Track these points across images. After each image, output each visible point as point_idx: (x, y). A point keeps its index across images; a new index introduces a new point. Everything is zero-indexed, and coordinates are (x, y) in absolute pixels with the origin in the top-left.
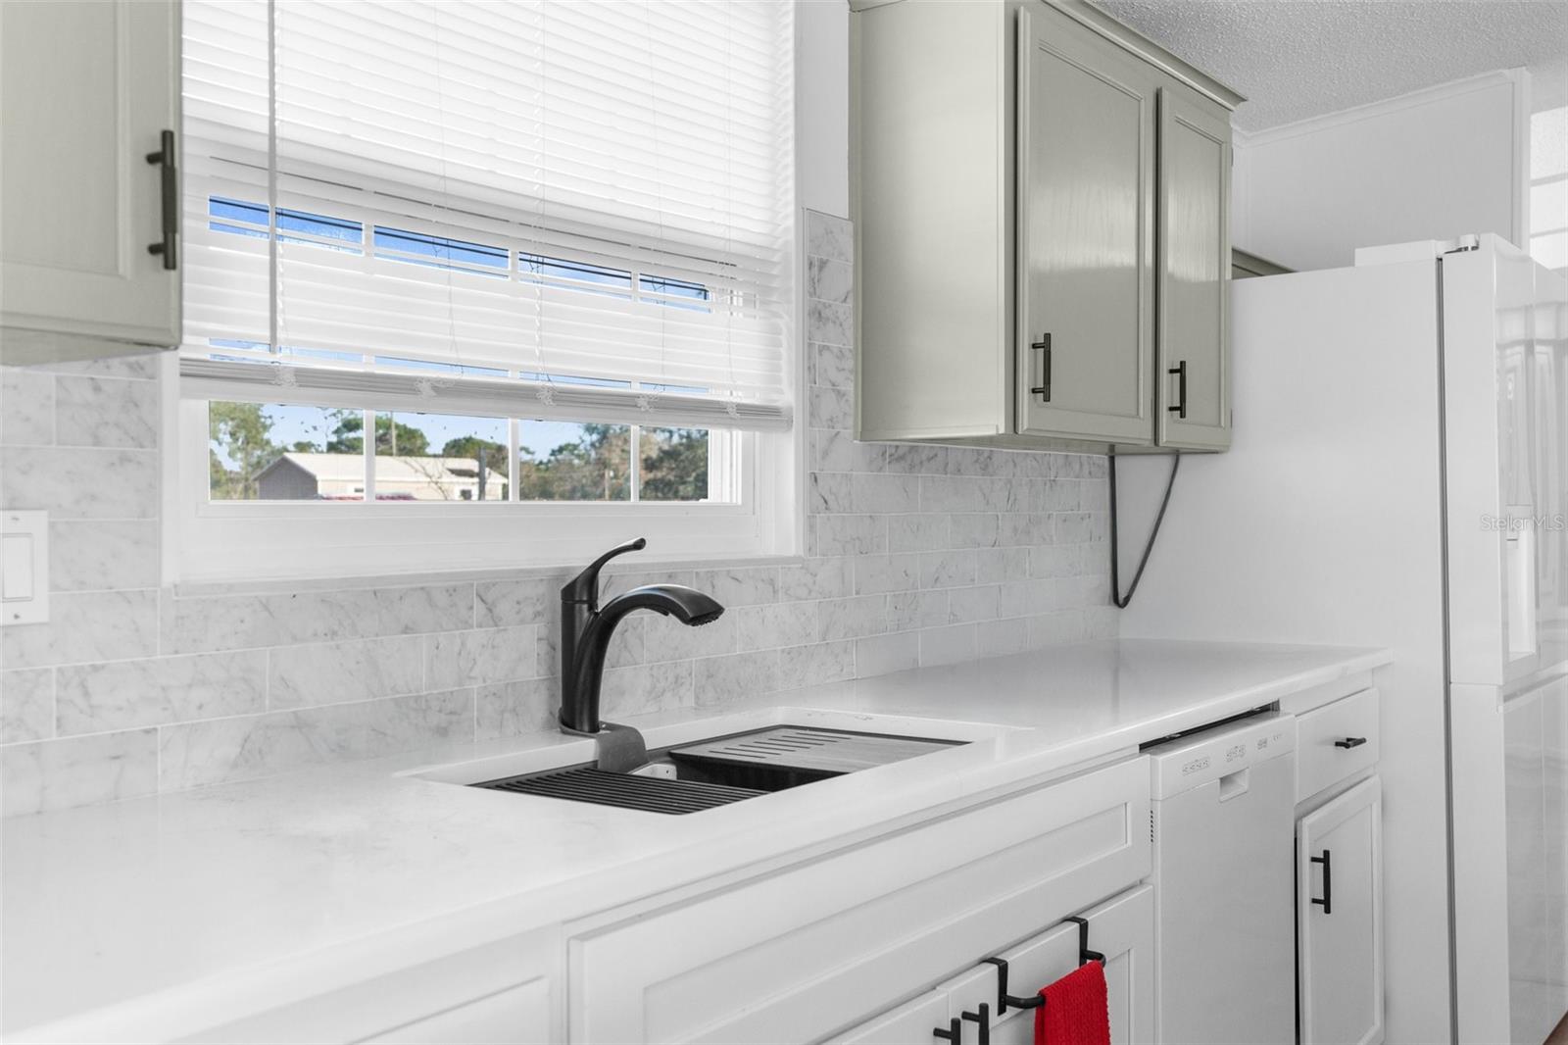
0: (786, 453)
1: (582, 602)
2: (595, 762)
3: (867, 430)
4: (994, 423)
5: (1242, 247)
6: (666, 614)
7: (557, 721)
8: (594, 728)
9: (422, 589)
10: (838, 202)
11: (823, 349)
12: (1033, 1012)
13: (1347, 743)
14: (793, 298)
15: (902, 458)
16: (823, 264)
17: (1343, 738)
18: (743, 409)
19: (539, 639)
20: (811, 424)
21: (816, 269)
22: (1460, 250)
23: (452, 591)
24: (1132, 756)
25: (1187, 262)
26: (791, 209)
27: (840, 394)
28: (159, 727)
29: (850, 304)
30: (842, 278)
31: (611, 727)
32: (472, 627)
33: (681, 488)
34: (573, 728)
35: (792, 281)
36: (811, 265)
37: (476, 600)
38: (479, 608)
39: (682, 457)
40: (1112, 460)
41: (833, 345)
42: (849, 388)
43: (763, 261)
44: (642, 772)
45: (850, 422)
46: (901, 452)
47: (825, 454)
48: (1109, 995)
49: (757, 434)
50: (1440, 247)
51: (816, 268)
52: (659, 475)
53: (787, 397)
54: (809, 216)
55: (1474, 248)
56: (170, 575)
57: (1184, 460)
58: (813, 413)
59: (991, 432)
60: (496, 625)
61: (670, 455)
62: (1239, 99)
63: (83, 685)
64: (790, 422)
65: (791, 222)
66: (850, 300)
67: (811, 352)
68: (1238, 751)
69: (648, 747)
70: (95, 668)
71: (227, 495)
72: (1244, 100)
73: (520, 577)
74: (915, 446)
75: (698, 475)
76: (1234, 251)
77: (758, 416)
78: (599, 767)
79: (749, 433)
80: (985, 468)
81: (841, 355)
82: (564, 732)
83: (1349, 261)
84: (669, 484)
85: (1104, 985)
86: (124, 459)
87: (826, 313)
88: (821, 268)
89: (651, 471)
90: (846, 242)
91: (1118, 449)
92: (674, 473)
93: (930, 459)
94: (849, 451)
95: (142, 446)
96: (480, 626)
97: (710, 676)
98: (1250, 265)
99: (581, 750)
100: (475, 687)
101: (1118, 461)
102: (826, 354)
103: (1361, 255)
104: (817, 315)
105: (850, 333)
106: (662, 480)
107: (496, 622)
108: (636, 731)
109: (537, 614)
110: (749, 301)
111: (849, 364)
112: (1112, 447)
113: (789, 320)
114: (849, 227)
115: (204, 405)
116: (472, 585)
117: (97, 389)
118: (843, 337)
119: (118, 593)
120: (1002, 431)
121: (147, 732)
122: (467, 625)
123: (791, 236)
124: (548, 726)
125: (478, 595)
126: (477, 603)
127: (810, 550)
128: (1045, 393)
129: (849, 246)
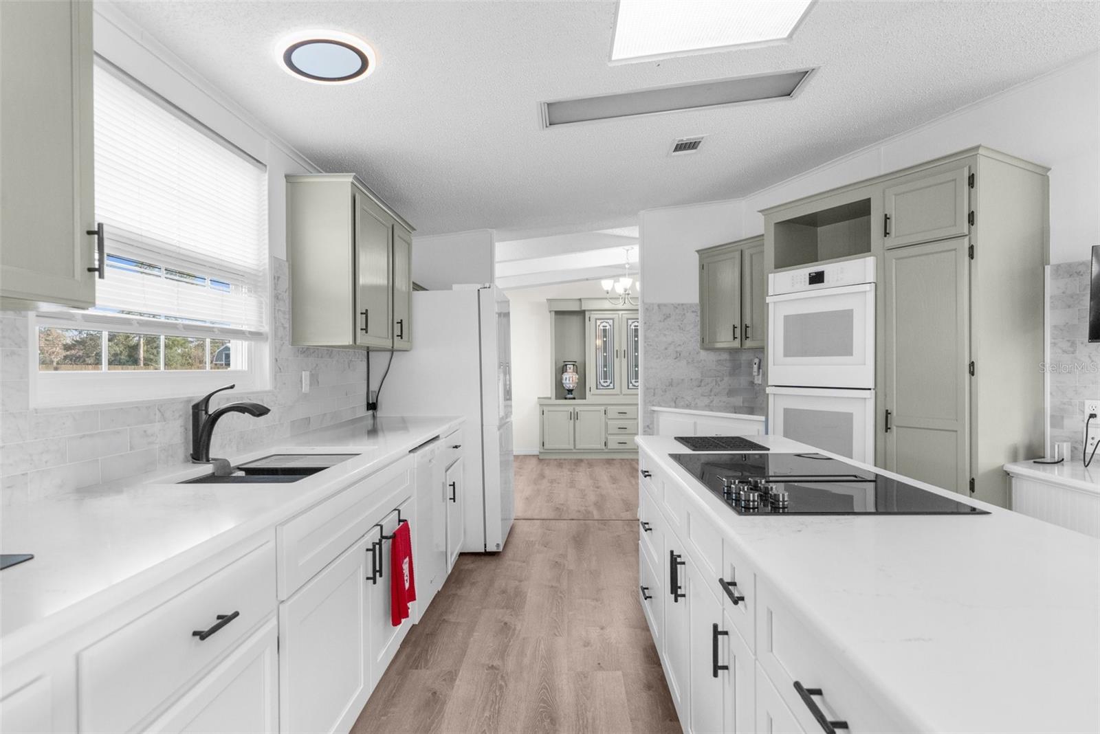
1: (202, 410)
2: (214, 473)
3: (294, 342)
4: (348, 341)
5: (415, 282)
6: (244, 413)
7: (190, 458)
8: (208, 461)
9: (137, 407)
10: (282, 254)
11: (279, 310)
12: (391, 540)
13: (456, 447)
14: (268, 290)
15: (305, 352)
16: (279, 278)
17: (454, 445)
18: (251, 333)
19: (181, 426)
20: (275, 340)
22: (485, 288)
23: (148, 408)
24: (406, 455)
25: (401, 284)
26: (267, 256)
27: (284, 328)
28: (29, 472)
29: (287, 293)
30: (285, 284)
31: (213, 459)
32: (155, 422)
33: (87, 359)
34: (199, 460)
35: (268, 283)
36: (274, 278)
37: (157, 411)
39: (86, 345)
40: (368, 353)
41: (282, 309)
42: (287, 325)
43: (255, 275)
44: (234, 475)
45: (287, 338)
46: (304, 349)
47: (280, 351)
48: (411, 532)
49: (253, 343)
50: (479, 286)
51: (276, 279)
52: (73, 352)
54: (274, 259)
55: (489, 288)
56: (32, 406)
59: (347, 344)
60: (165, 421)
61: (82, 343)
62: (414, 229)
64: (267, 338)
65: (267, 261)
66: (287, 292)
67: (275, 310)
68: (433, 451)
69: (232, 465)
71: (47, 369)
74: (308, 348)
75: (97, 353)
76: (414, 283)
77: (256, 336)
78: (216, 474)
79: (250, 342)
80: (330, 356)
81: (284, 313)
82: (193, 463)
83: (451, 288)
84: (79, 357)
85: (409, 528)
86: (13, 353)
87: (280, 297)
88: (278, 280)
89: (67, 351)
90: (286, 270)
91: (370, 349)
92: (82, 352)
93: (313, 352)
95: (20, 347)
96: (159, 421)
97: (242, 438)
98: (417, 287)
99: (206, 469)
100: (157, 447)
101: (370, 353)
102: (280, 312)
103: (455, 287)
104: (277, 297)
105: (287, 305)
106: (72, 355)
108: (226, 460)
109: (180, 416)
110: (250, 291)
111: (287, 316)
112: (368, 348)
113: (267, 299)
114: (287, 264)
116: (155, 405)
118: (285, 306)
119: (10, 413)
120: (351, 343)
121: (23, 475)
123: (267, 267)
124: (186, 461)
125: (159, 410)
126: (157, 412)
127: (275, 388)
128: (366, 330)
129: (287, 272)
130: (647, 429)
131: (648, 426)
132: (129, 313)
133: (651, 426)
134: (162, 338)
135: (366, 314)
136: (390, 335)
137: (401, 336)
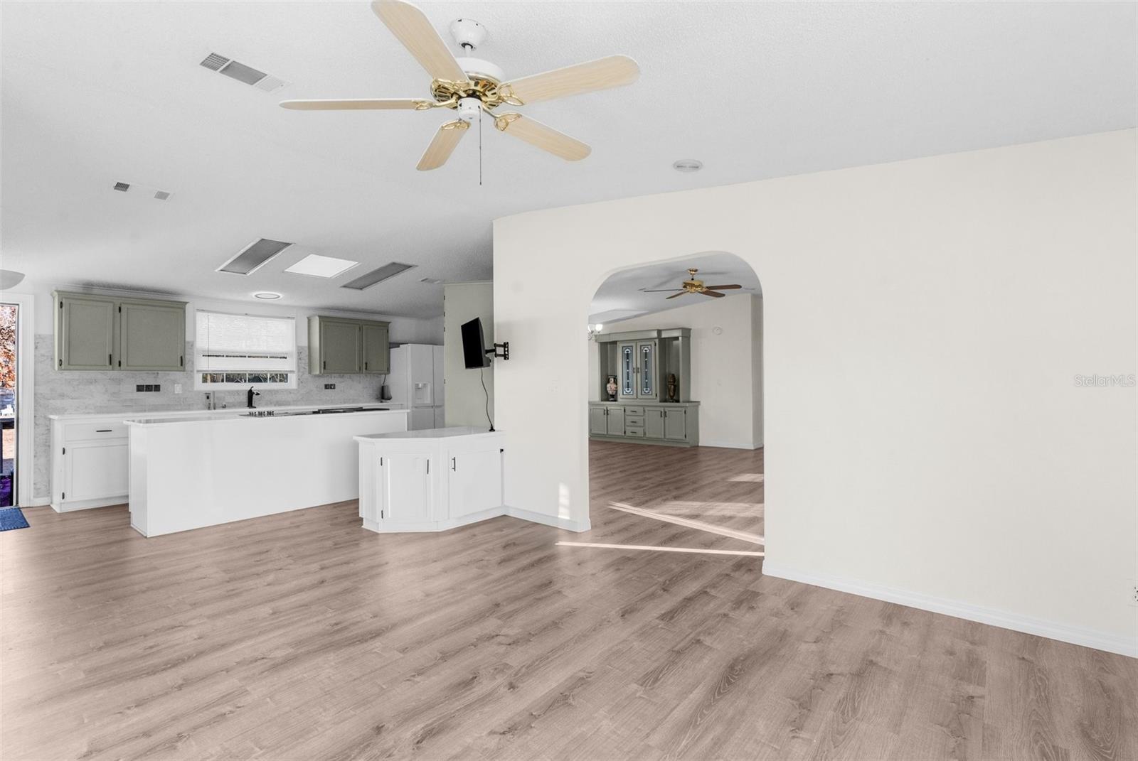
0: (297, 376)
3: (310, 373)
16: (301, 353)
18: (291, 371)
26: (295, 346)
30: (305, 354)
35: (295, 355)
38: (236, 394)
42: (307, 368)
45: (307, 372)
53: (294, 370)
54: (298, 347)
57: (386, 375)
58: (299, 371)
63: (186, 399)
64: (295, 372)
66: (307, 357)
67: (299, 364)
70: (187, 397)
72: (390, 322)
73: (243, 391)
81: (305, 363)
94: (307, 375)
102: (302, 364)
104: (300, 359)
110: (289, 359)
115: (202, 374)
117: (188, 373)
123: (295, 350)
124: (247, 406)
128: (325, 368)
129: (307, 349)
135: (325, 363)
136: (357, 369)
137: (366, 369)
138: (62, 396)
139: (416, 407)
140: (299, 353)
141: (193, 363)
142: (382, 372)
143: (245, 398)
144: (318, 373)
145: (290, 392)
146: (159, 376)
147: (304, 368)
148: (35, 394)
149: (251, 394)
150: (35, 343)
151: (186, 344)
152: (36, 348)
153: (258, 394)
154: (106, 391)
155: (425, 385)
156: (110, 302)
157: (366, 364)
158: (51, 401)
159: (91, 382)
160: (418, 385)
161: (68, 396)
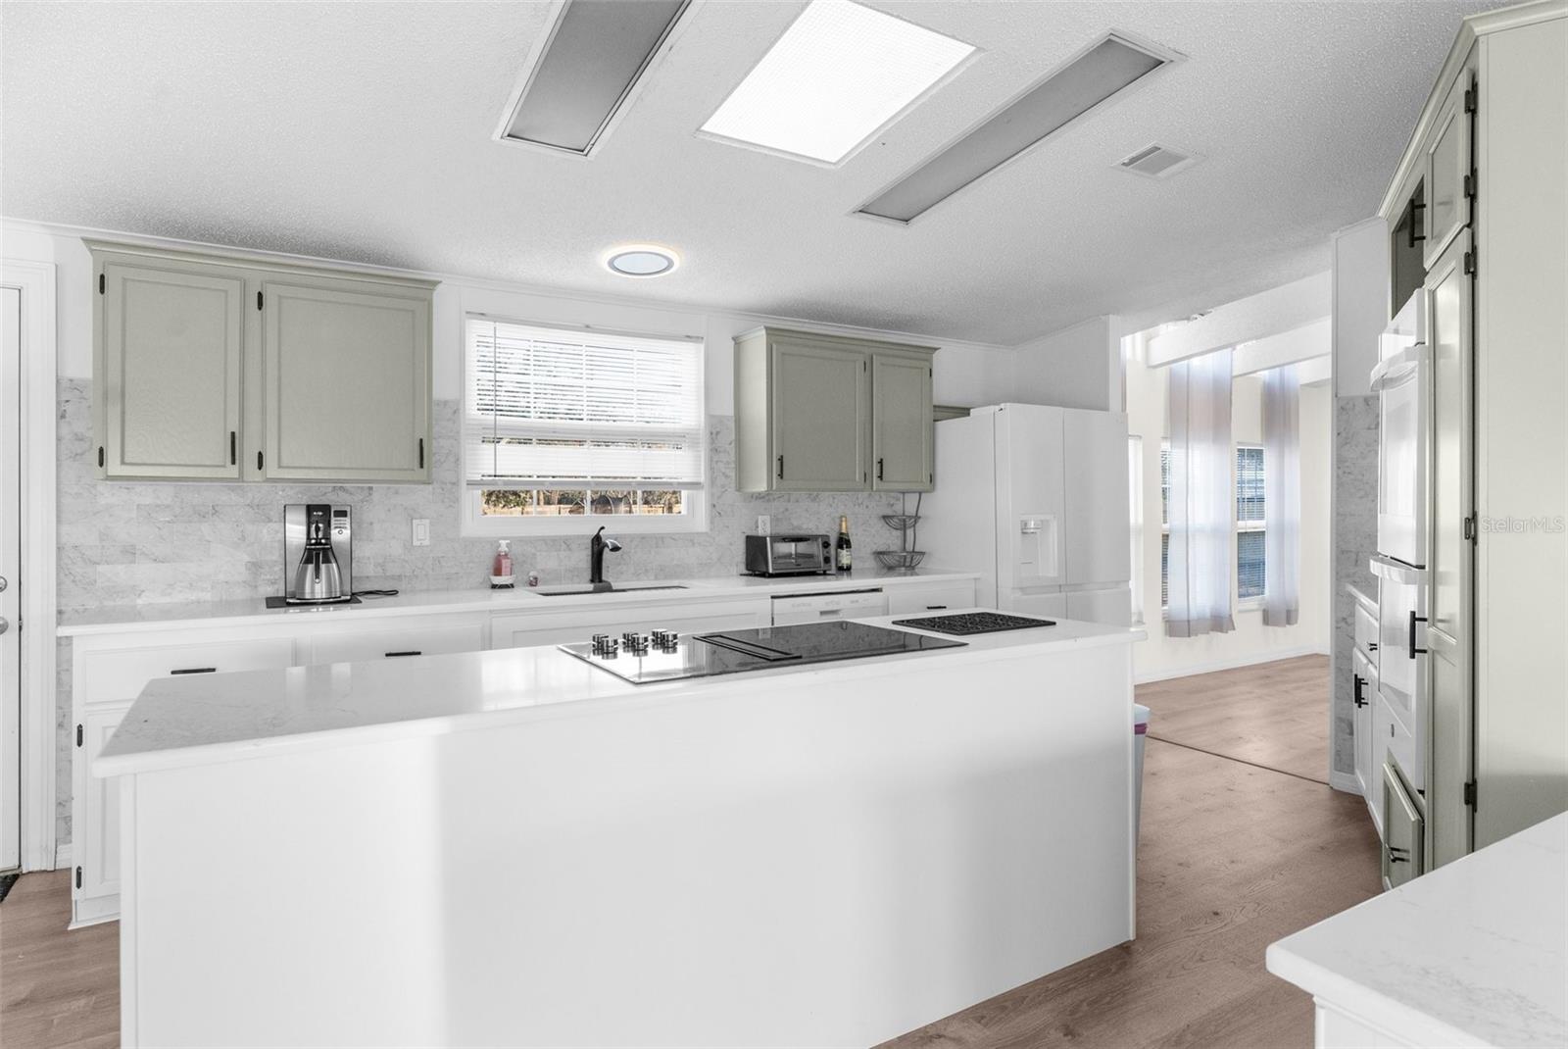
0: (702, 498)
1: (595, 544)
3: (739, 488)
8: (601, 581)
10: (728, 410)
11: (718, 461)
15: (763, 497)
16: (718, 433)
18: (690, 484)
20: (712, 487)
21: (714, 436)
23: (554, 540)
26: (703, 415)
28: (460, 572)
30: (727, 437)
32: (562, 550)
34: (594, 581)
35: (703, 439)
36: (712, 434)
38: (564, 546)
41: (724, 460)
42: (733, 474)
43: (689, 435)
45: (732, 486)
46: (762, 495)
47: (720, 497)
49: (695, 490)
53: (702, 479)
54: (709, 417)
57: (923, 495)
58: (713, 482)
63: (439, 561)
64: (704, 487)
65: (703, 420)
66: (733, 445)
67: (712, 462)
70: (443, 557)
72: (936, 349)
73: (579, 537)
77: (695, 485)
79: (690, 492)
80: (814, 500)
81: (728, 464)
86: (451, 506)
87: (719, 450)
90: (729, 425)
93: (780, 498)
94: (732, 495)
95: (454, 503)
96: (564, 552)
97: (662, 570)
100: (564, 568)
102: (720, 463)
104: (716, 451)
105: (732, 456)
107: (570, 550)
111: (732, 466)
113: (703, 452)
114: (732, 419)
115: (480, 492)
116: (562, 538)
117: (443, 490)
118: (729, 457)
119: (448, 539)
121: (456, 573)
122: (560, 550)
123: (703, 425)
125: (564, 542)
126: (563, 544)
127: (711, 530)
128: (781, 476)
129: (732, 425)
130: (1343, 624)
131: (1344, 619)
132: (520, 476)
133: (1349, 620)
134: (589, 493)
135: (781, 459)
136: (858, 476)
137: (881, 477)
138: (130, 553)
139: (1022, 589)
140: (714, 435)
141: (457, 461)
142: (914, 487)
143: (583, 558)
144: (763, 487)
145: (690, 539)
146: (376, 496)
147: (727, 477)
148: (59, 549)
149: (598, 546)
150: (58, 403)
151: (435, 408)
152: (61, 416)
153: (616, 549)
154: (243, 538)
155: (1043, 525)
156: (236, 278)
157: (881, 462)
158: (100, 568)
159: (202, 514)
160: (1025, 525)
161: (143, 553)
